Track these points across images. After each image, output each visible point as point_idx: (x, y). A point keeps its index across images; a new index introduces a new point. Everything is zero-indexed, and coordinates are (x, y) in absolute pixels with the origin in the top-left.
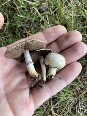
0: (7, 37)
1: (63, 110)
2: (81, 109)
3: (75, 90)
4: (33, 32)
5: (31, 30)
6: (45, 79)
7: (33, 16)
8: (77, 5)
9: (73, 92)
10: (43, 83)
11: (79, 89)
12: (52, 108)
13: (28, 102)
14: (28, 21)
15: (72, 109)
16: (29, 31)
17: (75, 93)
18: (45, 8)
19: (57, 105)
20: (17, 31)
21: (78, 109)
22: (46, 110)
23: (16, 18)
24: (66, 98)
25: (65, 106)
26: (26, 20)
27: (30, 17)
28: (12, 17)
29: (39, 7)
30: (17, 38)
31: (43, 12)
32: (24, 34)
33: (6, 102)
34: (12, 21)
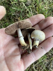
0: (5, 21)
1: (41, 68)
2: (52, 67)
3: (48, 55)
4: (22, 19)
5: (20, 17)
6: (31, 48)
7: (22, 9)
8: (49, 1)
9: (47, 56)
10: (30, 51)
11: (51, 54)
12: (34, 66)
13: (20, 63)
14: (18, 11)
15: (46, 67)
16: (19, 18)
17: (48, 57)
18: (29, 3)
19: (37, 65)
20: (12, 18)
21: (50, 67)
22: (30, 68)
23: (11, 10)
24: (42, 60)
25: (42, 65)
26: (17, 11)
27: (20, 9)
28: (8, 9)
29: (26, 3)
30: (12, 22)
31: (28, 6)
32: (16, 20)
33: (5, 63)
34: (8, 11)
